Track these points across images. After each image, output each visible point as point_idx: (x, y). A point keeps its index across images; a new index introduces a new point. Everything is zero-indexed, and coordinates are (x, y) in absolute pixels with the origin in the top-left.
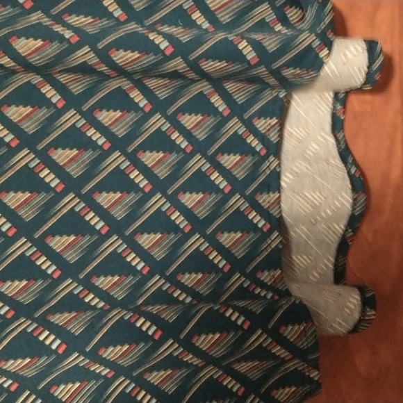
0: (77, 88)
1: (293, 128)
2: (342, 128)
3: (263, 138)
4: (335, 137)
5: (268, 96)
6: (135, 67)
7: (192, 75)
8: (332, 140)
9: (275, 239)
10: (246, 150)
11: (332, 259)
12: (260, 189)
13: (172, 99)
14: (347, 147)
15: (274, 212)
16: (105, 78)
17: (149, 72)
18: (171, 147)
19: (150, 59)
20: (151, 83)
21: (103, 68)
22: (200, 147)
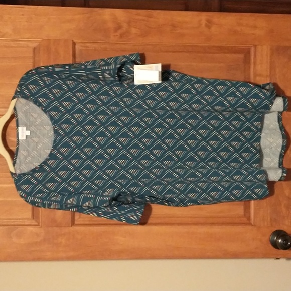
0: (205, 115)
1: (266, 122)
2: (281, 121)
3: (256, 127)
4: (279, 123)
5: (256, 117)
6: (220, 110)
7: (234, 111)
8: (278, 124)
9: (258, 155)
10: (251, 131)
11: (278, 159)
12: (255, 141)
13: (230, 117)
14: (283, 126)
15: (258, 148)
16: (212, 112)
17: (223, 111)
18: (229, 130)
19: (224, 108)
20: (224, 113)
21: (212, 110)
22: (237, 130)
